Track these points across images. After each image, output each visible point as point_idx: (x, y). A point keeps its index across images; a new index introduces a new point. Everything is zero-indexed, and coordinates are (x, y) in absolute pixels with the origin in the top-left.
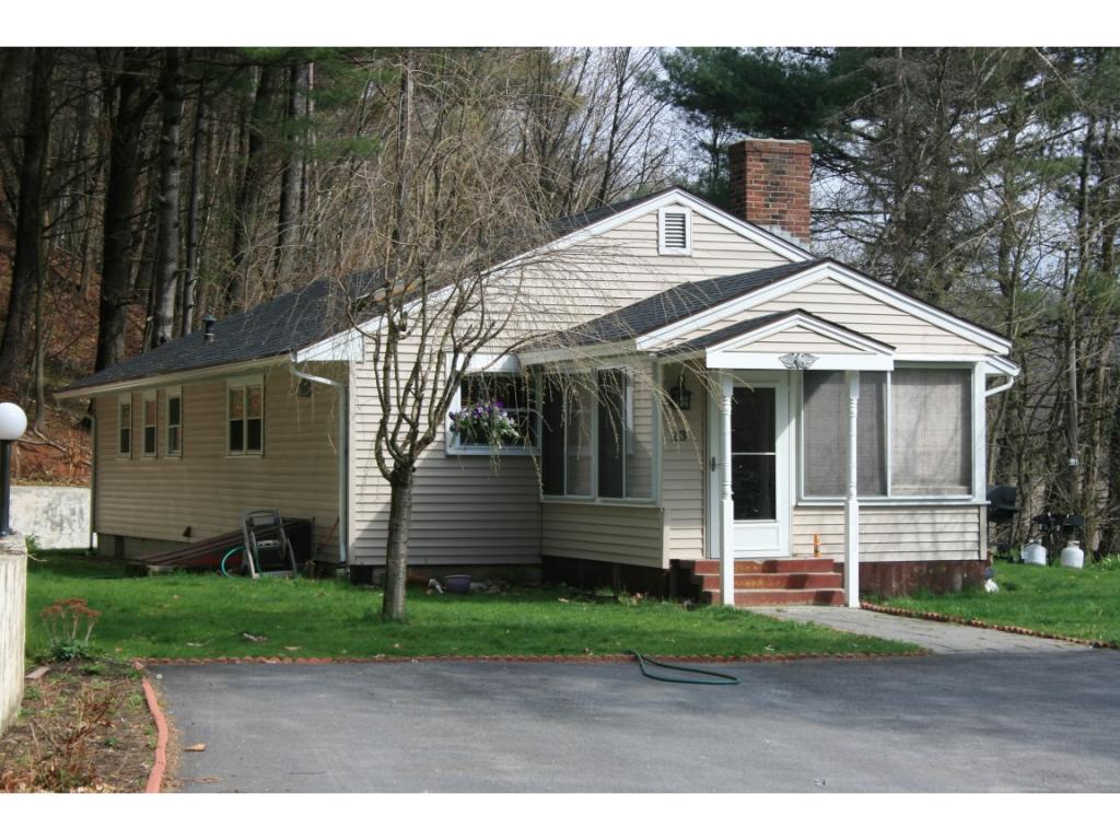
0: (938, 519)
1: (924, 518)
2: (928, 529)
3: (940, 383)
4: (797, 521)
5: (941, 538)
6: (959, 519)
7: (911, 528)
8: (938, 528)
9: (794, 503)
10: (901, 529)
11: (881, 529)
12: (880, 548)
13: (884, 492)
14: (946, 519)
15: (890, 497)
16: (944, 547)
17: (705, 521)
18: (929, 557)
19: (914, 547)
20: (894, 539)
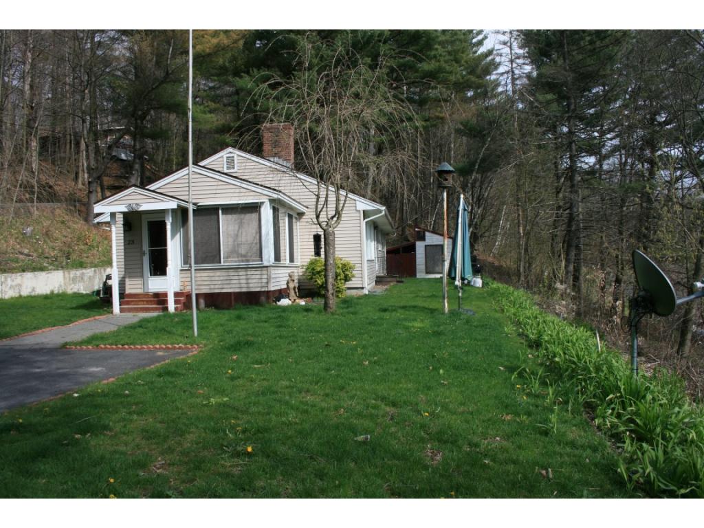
0: (249, 273)
1: (242, 273)
2: (244, 277)
3: (248, 213)
4: (182, 275)
5: (250, 281)
6: (259, 273)
7: (237, 277)
8: (249, 277)
9: (180, 268)
10: (232, 278)
11: (222, 278)
12: (220, 286)
13: (220, 262)
14: (252, 273)
15: (222, 264)
16: (251, 285)
17: (143, 277)
18: (244, 290)
19: (238, 286)
20: (228, 282)
